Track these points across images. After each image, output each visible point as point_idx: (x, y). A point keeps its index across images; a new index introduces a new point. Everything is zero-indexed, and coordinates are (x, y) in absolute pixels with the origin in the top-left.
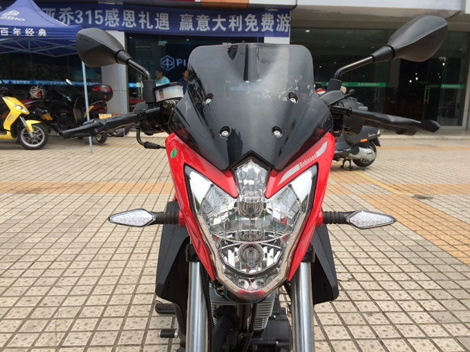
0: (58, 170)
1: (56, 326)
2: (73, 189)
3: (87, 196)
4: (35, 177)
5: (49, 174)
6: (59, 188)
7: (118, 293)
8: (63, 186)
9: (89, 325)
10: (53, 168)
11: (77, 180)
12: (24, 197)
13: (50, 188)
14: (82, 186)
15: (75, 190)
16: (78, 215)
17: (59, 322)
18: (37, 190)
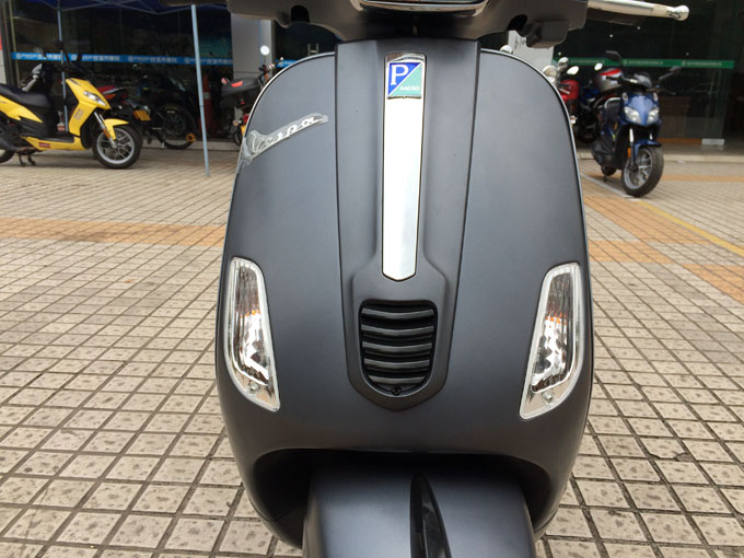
0: (145, 202)
1: (32, 525)
2: (160, 236)
3: (178, 250)
4: (103, 212)
5: (128, 209)
6: (136, 233)
7: (179, 454)
8: (145, 230)
9: (96, 531)
10: (138, 199)
11: (170, 221)
12: (72, 247)
13: (121, 233)
14: (176, 231)
15: (161, 238)
16: (152, 284)
17: (40, 515)
18: (98, 237)
